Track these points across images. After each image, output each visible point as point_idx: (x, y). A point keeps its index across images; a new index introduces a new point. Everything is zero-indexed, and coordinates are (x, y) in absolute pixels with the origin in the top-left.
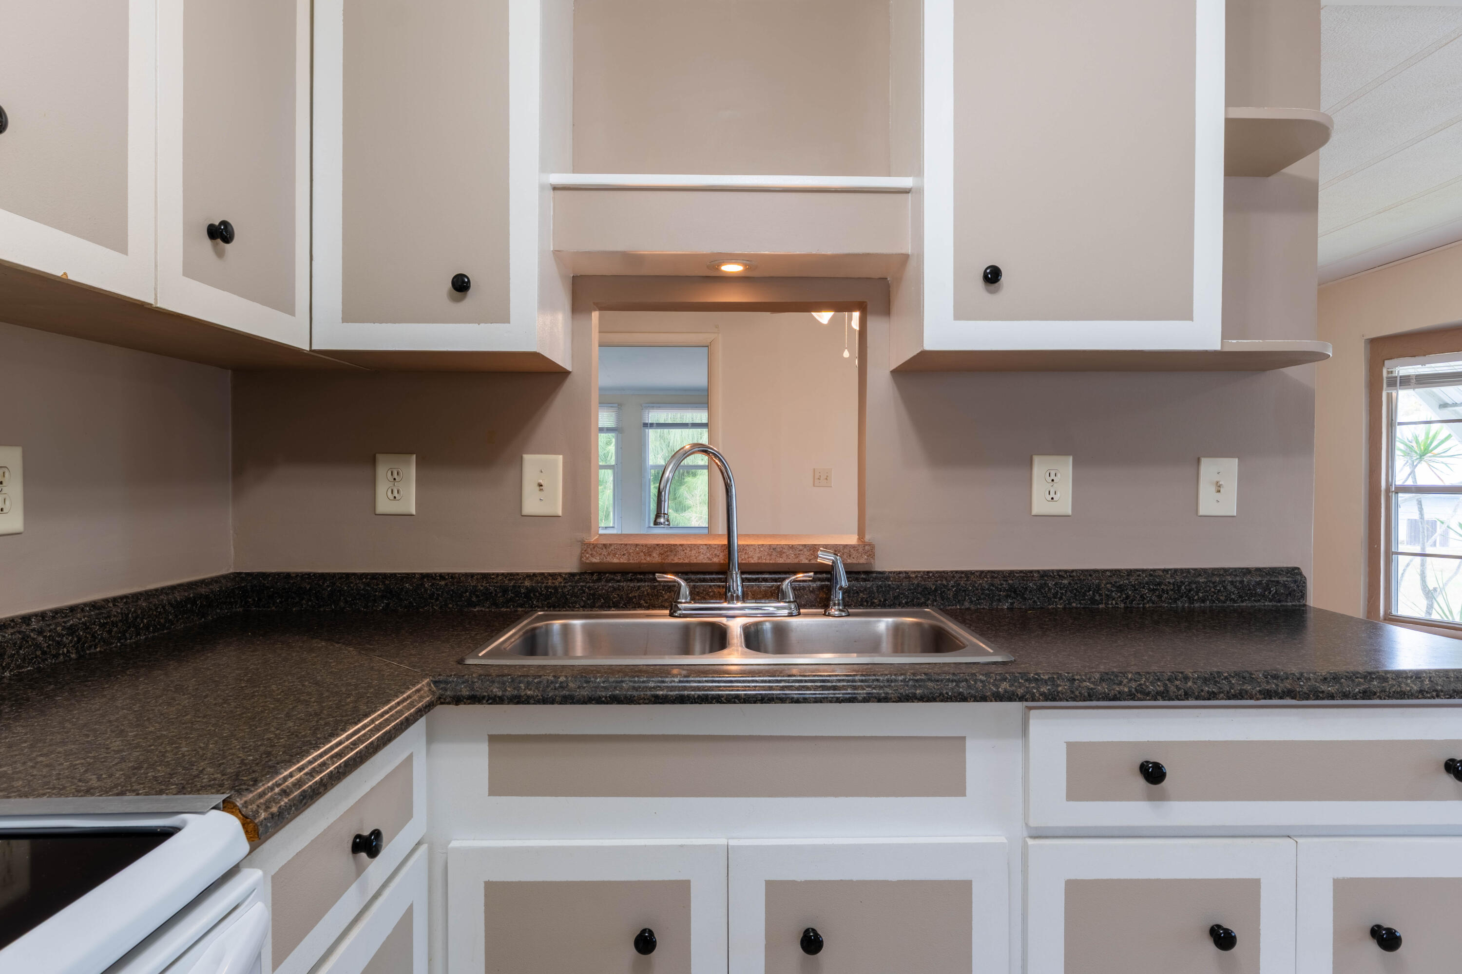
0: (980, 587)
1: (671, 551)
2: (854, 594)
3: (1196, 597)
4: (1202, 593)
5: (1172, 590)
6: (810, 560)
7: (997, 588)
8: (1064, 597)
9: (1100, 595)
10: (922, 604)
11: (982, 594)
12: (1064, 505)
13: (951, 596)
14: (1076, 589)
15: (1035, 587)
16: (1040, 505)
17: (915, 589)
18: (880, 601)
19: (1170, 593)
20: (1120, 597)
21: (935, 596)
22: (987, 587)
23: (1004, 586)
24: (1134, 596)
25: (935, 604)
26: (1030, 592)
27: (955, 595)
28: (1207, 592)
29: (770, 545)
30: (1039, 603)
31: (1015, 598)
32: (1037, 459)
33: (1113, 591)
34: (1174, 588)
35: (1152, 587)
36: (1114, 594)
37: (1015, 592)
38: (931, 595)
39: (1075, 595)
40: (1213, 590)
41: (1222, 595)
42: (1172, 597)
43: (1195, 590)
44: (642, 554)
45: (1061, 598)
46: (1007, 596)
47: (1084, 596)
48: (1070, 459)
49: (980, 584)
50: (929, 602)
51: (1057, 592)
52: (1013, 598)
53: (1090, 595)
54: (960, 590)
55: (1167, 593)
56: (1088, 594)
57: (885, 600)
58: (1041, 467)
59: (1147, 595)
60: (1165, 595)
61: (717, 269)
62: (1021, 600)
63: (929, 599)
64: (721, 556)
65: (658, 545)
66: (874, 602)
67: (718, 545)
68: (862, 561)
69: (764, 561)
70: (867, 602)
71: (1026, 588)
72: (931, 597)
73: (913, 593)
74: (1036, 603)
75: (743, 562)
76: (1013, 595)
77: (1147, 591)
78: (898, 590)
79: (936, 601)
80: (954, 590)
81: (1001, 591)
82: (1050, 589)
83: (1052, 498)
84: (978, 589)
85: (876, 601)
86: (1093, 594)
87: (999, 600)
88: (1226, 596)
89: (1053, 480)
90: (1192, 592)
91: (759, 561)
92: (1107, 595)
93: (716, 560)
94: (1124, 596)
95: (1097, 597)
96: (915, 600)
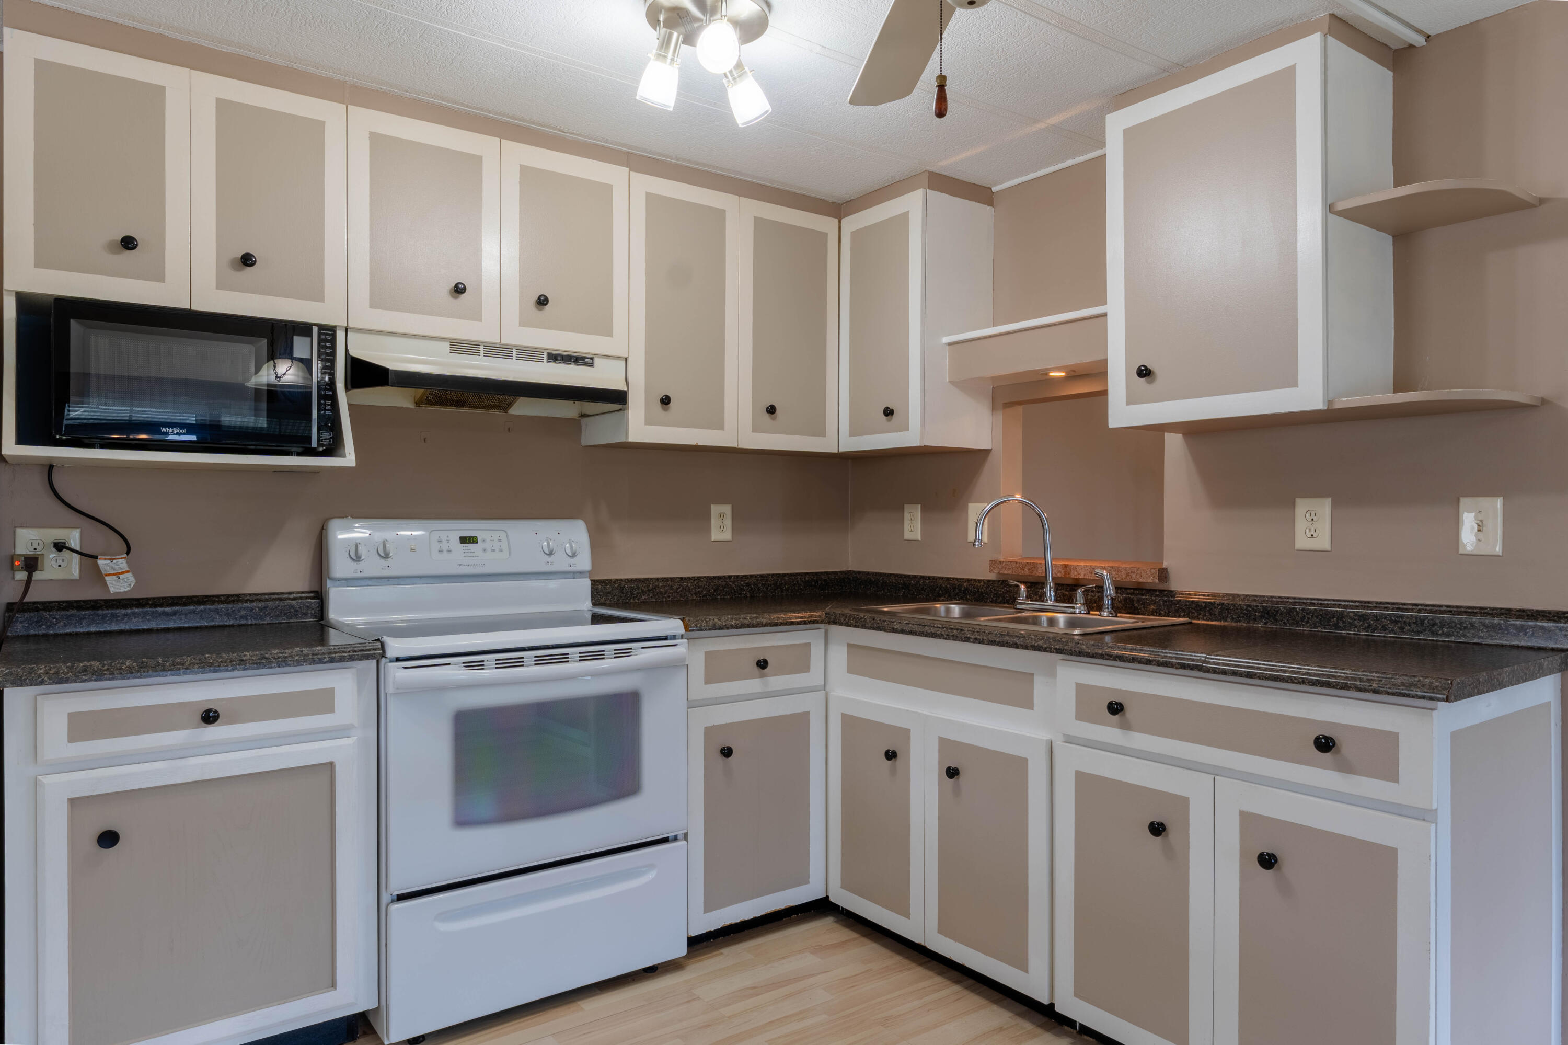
0: (1239, 607)
1: (1035, 568)
2: (1148, 605)
3: (1440, 632)
4: (1447, 628)
5: (1415, 623)
6: (1115, 578)
7: (1253, 609)
8: (1310, 621)
9: (1344, 622)
10: (1195, 617)
11: (1241, 613)
12: (1323, 541)
13: (1216, 613)
14: (1321, 615)
15: (1285, 611)
16: (1302, 541)
17: (1190, 605)
18: (1165, 612)
19: (1413, 626)
20: (1362, 625)
21: (1205, 612)
22: (1245, 608)
23: (1259, 608)
24: (1376, 625)
25: (1205, 618)
26: (1281, 614)
27: (1220, 612)
28: (1452, 627)
29: (1091, 566)
30: (1288, 625)
31: (1268, 619)
32: (1299, 501)
33: (1355, 620)
34: (1417, 621)
35: (1393, 619)
36: (1356, 622)
37: (1268, 613)
38: (1202, 611)
39: (1320, 620)
40: (1458, 626)
41: (1468, 633)
42: (1415, 630)
43: (1439, 624)
44: (1019, 569)
45: (1308, 622)
46: (1262, 617)
47: (1329, 622)
48: (1329, 500)
49: (1240, 605)
50: (1201, 616)
51: (1304, 617)
52: (1266, 618)
53: (1334, 621)
54: (1224, 608)
55: (1410, 626)
56: (1332, 620)
57: (1169, 612)
58: (1303, 506)
59: (1389, 626)
60: (1407, 628)
61: (1047, 374)
62: (1273, 621)
63: (1200, 614)
64: (1062, 572)
65: (1027, 563)
66: (1161, 614)
67: (1061, 565)
68: (1150, 581)
69: (1087, 577)
70: (1156, 613)
71: (1278, 611)
72: (1202, 613)
73: (1189, 608)
74: (1286, 624)
75: (1075, 577)
76: (1266, 616)
77: (1388, 622)
78: (1178, 605)
79: (1205, 615)
80: (1219, 608)
81: (1256, 612)
82: (1298, 613)
83: (1312, 535)
84: (1238, 609)
85: (1162, 612)
86: (1337, 621)
87: (1255, 620)
88: (1473, 634)
89: (1312, 520)
90: (1436, 627)
91: (1085, 577)
92: (1350, 623)
93: (1059, 575)
94: (1366, 625)
95: (1341, 624)
96: (1190, 614)
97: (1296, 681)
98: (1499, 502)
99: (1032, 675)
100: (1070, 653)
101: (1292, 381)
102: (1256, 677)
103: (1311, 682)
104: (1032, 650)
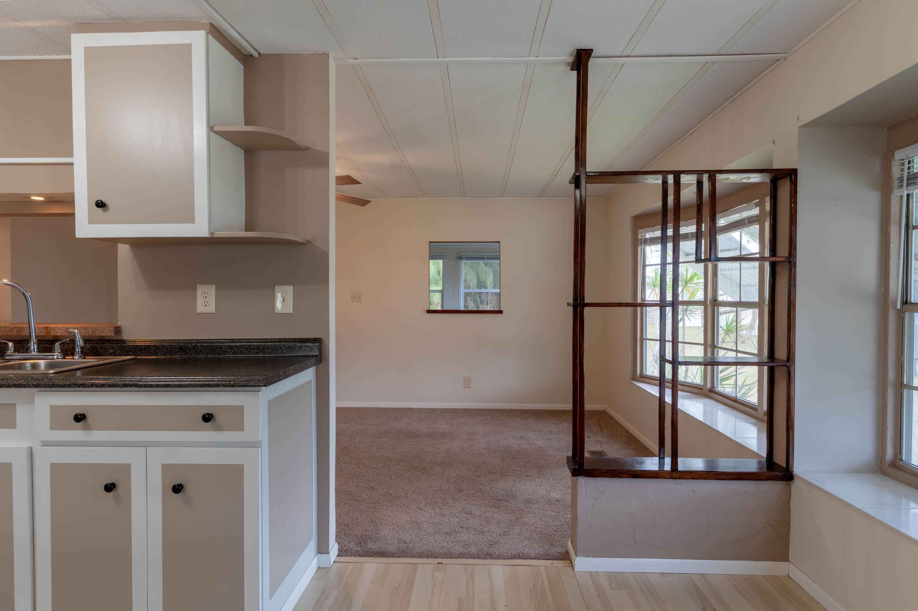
0: (166, 347)
1: (21, 330)
2: (107, 350)
3: (267, 352)
4: (270, 350)
5: (255, 348)
6: (84, 334)
7: (173, 347)
8: (205, 352)
9: (222, 351)
10: (139, 355)
11: (167, 350)
12: (211, 308)
13: (152, 351)
14: (211, 348)
15: (191, 347)
16: (201, 308)
17: (135, 348)
18: (119, 353)
19: (255, 350)
20: (231, 352)
21: (145, 351)
22: (169, 347)
23: (177, 346)
24: (238, 351)
25: (145, 355)
26: (189, 349)
27: (154, 351)
28: (272, 349)
29: (66, 327)
30: (193, 355)
31: (182, 352)
32: (199, 286)
33: (228, 349)
34: (257, 347)
35: (246, 347)
36: (228, 350)
37: (182, 349)
38: (143, 351)
39: (210, 351)
40: (275, 348)
41: (279, 351)
42: (256, 352)
43: (267, 348)
44: (8, 331)
45: (203, 352)
46: (179, 351)
47: (215, 351)
48: (214, 287)
49: (166, 345)
50: (142, 354)
51: (202, 350)
52: (181, 352)
53: (217, 351)
54: (156, 348)
55: (253, 350)
56: (216, 350)
57: (122, 353)
58: (200, 290)
59: (244, 351)
60: (252, 351)
62: (185, 353)
63: (142, 352)
64: (44, 332)
65: (15, 327)
66: (117, 354)
67: (43, 327)
68: (109, 334)
69: (64, 335)
70: (113, 354)
71: (187, 348)
72: (143, 352)
73: (135, 350)
74: (192, 354)
75: (54, 335)
76: (181, 351)
77: (244, 349)
78: (127, 348)
79: (145, 353)
80: (153, 348)
81: (175, 349)
82: (198, 348)
83: (206, 305)
84: (164, 348)
85: (117, 353)
86: (219, 350)
87: (175, 353)
88: (281, 351)
89: (206, 296)
90: (265, 350)
91: (62, 335)
92: (225, 351)
93: (42, 334)
94: (233, 351)
95: (221, 352)
96: (136, 353)
97: (192, 386)
98: (292, 287)
99: (15, 404)
100: (45, 386)
101: (190, 219)
102: (170, 386)
103: (200, 385)
104: (14, 387)
